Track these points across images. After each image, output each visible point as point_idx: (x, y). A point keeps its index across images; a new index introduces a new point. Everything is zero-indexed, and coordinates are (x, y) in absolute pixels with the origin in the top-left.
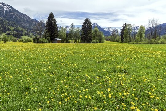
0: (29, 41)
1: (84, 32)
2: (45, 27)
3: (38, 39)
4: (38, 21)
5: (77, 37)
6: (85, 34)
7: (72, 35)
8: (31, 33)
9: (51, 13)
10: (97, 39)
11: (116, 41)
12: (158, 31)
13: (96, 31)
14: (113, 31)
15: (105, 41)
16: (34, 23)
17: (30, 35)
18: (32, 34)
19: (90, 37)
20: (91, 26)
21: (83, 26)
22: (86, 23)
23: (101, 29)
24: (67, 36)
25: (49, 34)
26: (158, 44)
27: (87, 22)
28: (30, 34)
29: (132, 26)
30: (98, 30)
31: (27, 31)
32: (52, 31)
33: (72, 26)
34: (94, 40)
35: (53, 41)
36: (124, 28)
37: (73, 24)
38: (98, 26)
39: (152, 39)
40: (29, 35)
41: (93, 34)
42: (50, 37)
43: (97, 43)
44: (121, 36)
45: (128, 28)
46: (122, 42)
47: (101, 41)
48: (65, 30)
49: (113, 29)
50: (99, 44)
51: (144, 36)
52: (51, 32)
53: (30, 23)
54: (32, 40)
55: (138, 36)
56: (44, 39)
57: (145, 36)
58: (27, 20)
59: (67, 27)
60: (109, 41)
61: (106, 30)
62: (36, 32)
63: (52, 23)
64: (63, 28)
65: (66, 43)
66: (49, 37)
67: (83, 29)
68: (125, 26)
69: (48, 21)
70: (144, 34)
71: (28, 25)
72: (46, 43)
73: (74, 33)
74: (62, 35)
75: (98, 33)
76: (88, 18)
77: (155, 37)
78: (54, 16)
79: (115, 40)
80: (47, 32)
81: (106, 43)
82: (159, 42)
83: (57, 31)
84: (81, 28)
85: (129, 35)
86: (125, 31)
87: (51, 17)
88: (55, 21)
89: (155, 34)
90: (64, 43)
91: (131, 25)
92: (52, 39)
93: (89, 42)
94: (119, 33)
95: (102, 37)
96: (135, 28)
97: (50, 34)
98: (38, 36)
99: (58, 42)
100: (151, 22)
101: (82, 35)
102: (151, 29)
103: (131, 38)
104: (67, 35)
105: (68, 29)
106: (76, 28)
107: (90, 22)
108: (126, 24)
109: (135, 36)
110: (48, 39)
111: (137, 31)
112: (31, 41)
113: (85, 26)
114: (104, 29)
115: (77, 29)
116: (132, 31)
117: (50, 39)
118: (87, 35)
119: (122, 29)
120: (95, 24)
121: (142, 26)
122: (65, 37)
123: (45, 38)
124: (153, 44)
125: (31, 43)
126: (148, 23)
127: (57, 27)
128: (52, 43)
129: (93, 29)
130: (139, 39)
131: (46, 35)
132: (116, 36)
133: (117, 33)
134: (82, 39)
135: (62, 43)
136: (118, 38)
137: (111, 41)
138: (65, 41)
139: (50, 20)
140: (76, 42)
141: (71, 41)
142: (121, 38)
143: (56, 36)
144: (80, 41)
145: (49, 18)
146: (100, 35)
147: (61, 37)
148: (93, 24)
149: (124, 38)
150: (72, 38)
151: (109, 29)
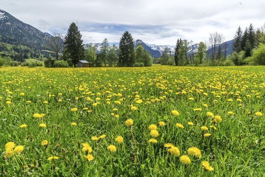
0: (38, 65)
1: (122, 52)
3: (53, 62)
4: (53, 37)
5: (112, 58)
6: (123, 55)
7: (105, 56)
8: (41, 55)
9: (73, 23)
10: (142, 62)
11: (168, 64)
12: (223, 50)
13: (139, 50)
14: (163, 50)
15: (153, 64)
16: (46, 39)
17: (40, 57)
19: (131, 58)
20: (133, 43)
21: (121, 42)
22: (125, 38)
23: (148, 48)
24: (97, 58)
25: (70, 54)
26: (223, 66)
27: (127, 36)
28: (39, 55)
29: (189, 43)
30: (143, 49)
31: (34, 51)
32: (75, 50)
33: (105, 42)
34: (138, 62)
35: (76, 65)
37: (106, 39)
38: (143, 44)
39: (215, 60)
40: (37, 57)
41: (136, 54)
43: (141, 66)
44: (175, 57)
45: (184, 45)
46: (177, 65)
47: (147, 64)
48: (94, 49)
49: (164, 47)
51: (204, 57)
52: (73, 51)
53: (40, 39)
54: (43, 64)
55: (197, 57)
56: (63, 61)
57: (207, 57)
58: (34, 35)
59: (97, 45)
60: (158, 65)
61: (154, 49)
62: (50, 53)
63: (75, 38)
64: (91, 47)
65: (97, 66)
66: (70, 59)
67: (121, 46)
68: (180, 44)
69: (68, 35)
70: (205, 54)
71: (36, 41)
72: (66, 67)
73: (107, 53)
74: (91, 55)
75: (143, 54)
76: (128, 32)
77: (218, 58)
78: (77, 27)
79: (167, 62)
80: (66, 52)
81: (155, 68)
82: (224, 63)
83: (83, 50)
84: (118, 46)
85: (186, 55)
86: (180, 50)
87: (73, 29)
88: (80, 36)
89: (219, 53)
90: (93, 67)
91: (188, 42)
92: (75, 62)
93: (129, 65)
94: (172, 53)
95: (148, 58)
96: (194, 46)
97: (72, 55)
98: (53, 59)
99: (84, 65)
100: (213, 38)
101: (120, 56)
102: (214, 48)
103: (189, 59)
104: (98, 56)
105: (99, 49)
107: (131, 37)
108: (181, 41)
109: (193, 57)
110: (68, 62)
112: (41, 65)
113: (124, 43)
114: (152, 48)
115: (112, 48)
116: (190, 51)
117: (72, 62)
118: (127, 56)
119: (176, 47)
120: (138, 40)
121: (201, 43)
122: (95, 59)
123: (65, 60)
124: (216, 65)
125: (44, 68)
126: (210, 39)
128: (75, 67)
129: (136, 47)
130: (199, 60)
131: (66, 55)
132: (168, 57)
133: (170, 54)
134: (120, 62)
135: (90, 67)
137: (162, 65)
138: (95, 65)
139: (71, 33)
140: (110, 66)
141: (104, 65)
142: (175, 60)
143: (81, 56)
144: (118, 64)
145: (69, 30)
146: (146, 55)
147: (89, 58)
148: (136, 41)
149: (180, 60)
150: (105, 60)
151: (158, 47)
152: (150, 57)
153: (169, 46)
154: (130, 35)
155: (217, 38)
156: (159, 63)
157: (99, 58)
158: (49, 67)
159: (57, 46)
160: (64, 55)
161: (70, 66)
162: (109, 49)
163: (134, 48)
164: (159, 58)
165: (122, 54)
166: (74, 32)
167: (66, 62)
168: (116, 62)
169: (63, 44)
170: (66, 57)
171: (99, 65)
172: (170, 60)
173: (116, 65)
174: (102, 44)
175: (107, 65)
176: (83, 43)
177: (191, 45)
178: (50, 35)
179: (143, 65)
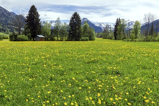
0: (4, 38)
1: (72, 28)
2: (26, 22)
3: (16, 36)
4: (17, 15)
5: (63, 34)
6: (72, 31)
7: (58, 31)
8: (7, 29)
9: (33, 5)
10: (87, 36)
11: (109, 38)
12: (155, 27)
13: (85, 27)
14: (105, 27)
15: (96, 38)
16: (12, 17)
17: (6, 31)
18: (9, 30)
19: (79, 33)
20: (80, 21)
21: (71, 21)
22: (75, 17)
23: (92, 25)
24: (51, 33)
25: (29, 30)
26: (155, 41)
28: (6, 29)
29: (126, 22)
30: (89, 26)
31: (2, 26)
32: (34, 27)
33: (58, 21)
34: (84, 37)
37: (59, 18)
38: (88, 22)
39: (148, 36)
40: (5, 31)
41: (82, 30)
42: (31, 33)
43: (87, 40)
44: (114, 32)
45: (122, 23)
46: (116, 39)
47: (91, 39)
48: (49, 26)
50: (89, 42)
51: (139, 33)
52: (32, 28)
53: (7, 17)
54: (9, 38)
55: (133, 33)
56: (24, 35)
57: (141, 33)
58: (3, 14)
59: (51, 22)
60: (100, 38)
61: (97, 25)
62: (14, 28)
63: (34, 17)
64: (46, 24)
65: (50, 40)
66: (30, 34)
67: (71, 24)
68: (118, 22)
69: (29, 15)
70: (140, 30)
71: (4, 19)
72: (26, 40)
73: (60, 29)
74: (46, 31)
75: (88, 30)
76: (76, 13)
77: (151, 34)
78: (36, 9)
79: (108, 37)
80: (27, 28)
81: (98, 41)
82: (157, 39)
83: (40, 27)
84: (68, 23)
85: (124, 31)
86: (118, 27)
87: (33, 10)
88: (38, 15)
89: (152, 30)
90: (48, 41)
91: (125, 20)
93: (77, 40)
94: (112, 29)
95: (92, 34)
96: (130, 24)
97: (31, 30)
98: (16, 33)
99: (41, 39)
100: (147, 17)
101: (70, 31)
102: (147, 25)
103: (126, 34)
104: (52, 31)
105: (53, 25)
106: (62, 24)
107: (79, 17)
108: (119, 20)
109: (130, 33)
110: (28, 37)
111: (132, 27)
112: (7, 38)
113: (73, 21)
114: (95, 25)
115: (64, 25)
116: (126, 27)
117: (31, 36)
118: (76, 32)
119: (115, 24)
120: (84, 19)
121: (137, 21)
122: (50, 34)
123: (25, 35)
124: (149, 41)
125: (8, 41)
127: (40, 22)
128: (34, 40)
129: (83, 25)
130: (135, 36)
131: (27, 31)
132: (109, 33)
133: (110, 29)
134: (69, 36)
135: (45, 40)
136: (111, 35)
137: (103, 38)
138: (49, 39)
139: (31, 13)
141: (57, 39)
142: (115, 35)
143: (38, 32)
144: (68, 38)
145: (30, 11)
146: (90, 31)
148: (83, 19)
149: (118, 35)
150: (57, 35)
151: (100, 24)
152: (94, 33)
153: (109, 23)
154: (78, 15)
155: (151, 16)
156: (101, 37)
157: (53, 33)
159: (20, 24)
160: (25, 31)
162: (61, 26)
163: (81, 25)
166: (34, 12)
167: (27, 36)
170: (26, 33)
171: (52, 40)
172: (110, 35)
175: (59, 39)
178: (15, 14)
179: (88, 39)
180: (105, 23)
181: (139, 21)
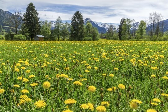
1: (74, 28)
2: (23, 20)
3: (12, 36)
4: (13, 15)
5: (64, 34)
6: (75, 30)
7: (59, 31)
8: (3, 30)
9: (31, 3)
10: (91, 37)
11: (113, 39)
12: (160, 28)
13: (88, 27)
14: (109, 27)
15: (100, 39)
16: (7, 17)
17: (1, 32)
18: (4, 30)
19: (81, 33)
20: (83, 21)
21: (73, 20)
22: (77, 17)
23: (96, 25)
25: (27, 29)
26: (161, 40)
27: (78, 15)
28: (1, 30)
29: (131, 22)
30: (92, 26)
32: (32, 26)
33: (59, 20)
34: (87, 37)
36: (122, 23)
37: (59, 17)
38: (91, 22)
39: (154, 36)
41: (85, 30)
42: (29, 32)
43: (90, 40)
44: (119, 33)
45: (126, 23)
46: (120, 39)
47: (94, 39)
48: (49, 25)
49: (110, 25)
51: (145, 33)
52: (30, 27)
54: (4, 38)
55: (138, 33)
56: (21, 35)
59: (51, 22)
61: (101, 26)
62: (11, 28)
63: (33, 16)
64: (46, 23)
66: (28, 34)
67: (72, 23)
68: (123, 21)
69: (27, 13)
70: (145, 30)
72: (24, 40)
73: (60, 29)
74: (46, 30)
75: (91, 29)
76: (79, 11)
77: (157, 33)
78: (34, 7)
79: (112, 37)
80: (24, 27)
82: (162, 38)
83: (39, 26)
85: (128, 31)
86: (123, 27)
87: (31, 8)
88: (37, 14)
89: (158, 30)
90: (48, 40)
91: (130, 20)
92: (32, 36)
94: (116, 30)
95: (96, 33)
96: (135, 24)
97: (29, 30)
98: (12, 33)
99: (40, 39)
100: (152, 17)
102: (152, 26)
103: (131, 35)
104: (52, 31)
105: (53, 25)
106: (63, 23)
107: (82, 16)
108: (124, 19)
109: (135, 32)
110: (26, 36)
111: (137, 28)
112: (2, 39)
113: (75, 21)
114: (99, 26)
115: (65, 24)
116: (131, 28)
117: (29, 36)
118: (78, 32)
119: (120, 25)
120: (87, 19)
121: (142, 21)
122: (50, 33)
123: (23, 34)
124: (155, 40)
126: (150, 18)
128: (32, 40)
129: (85, 24)
130: (140, 36)
131: (24, 30)
132: (113, 33)
133: (114, 30)
134: (71, 36)
135: (45, 40)
137: (108, 39)
138: (50, 39)
139: (29, 12)
140: (63, 39)
141: (58, 39)
142: (119, 36)
143: (37, 32)
144: (69, 38)
145: (27, 9)
146: (94, 31)
147: (44, 33)
148: (85, 19)
149: (123, 36)
150: (58, 34)
151: (104, 25)
152: (98, 33)
153: (114, 24)
154: (80, 14)
155: (156, 17)
156: (105, 38)
157: (53, 33)
158: (9, 40)
159: (16, 22)
160: (22, 30)
161: (28, 39)
162: (62, 26)
164: (105, 34)
165: (73, 29)
166: (32, 11)
167: (24, 36)
168: (68, 37)
169: (21, 21)
170: (24, 32)
171: (53, 39)
172: (115, 35)
173: (68, 39)
174: (56, 21)
175: (60, 39)
176: (40, 20)
177: (133, 23)
178: (11, 13)
179: (92, 39)
180: (109, 24)
181: (145, 21)
